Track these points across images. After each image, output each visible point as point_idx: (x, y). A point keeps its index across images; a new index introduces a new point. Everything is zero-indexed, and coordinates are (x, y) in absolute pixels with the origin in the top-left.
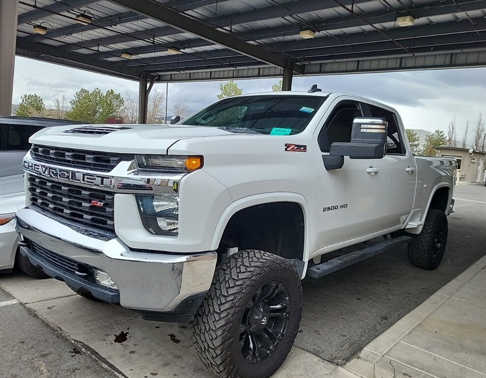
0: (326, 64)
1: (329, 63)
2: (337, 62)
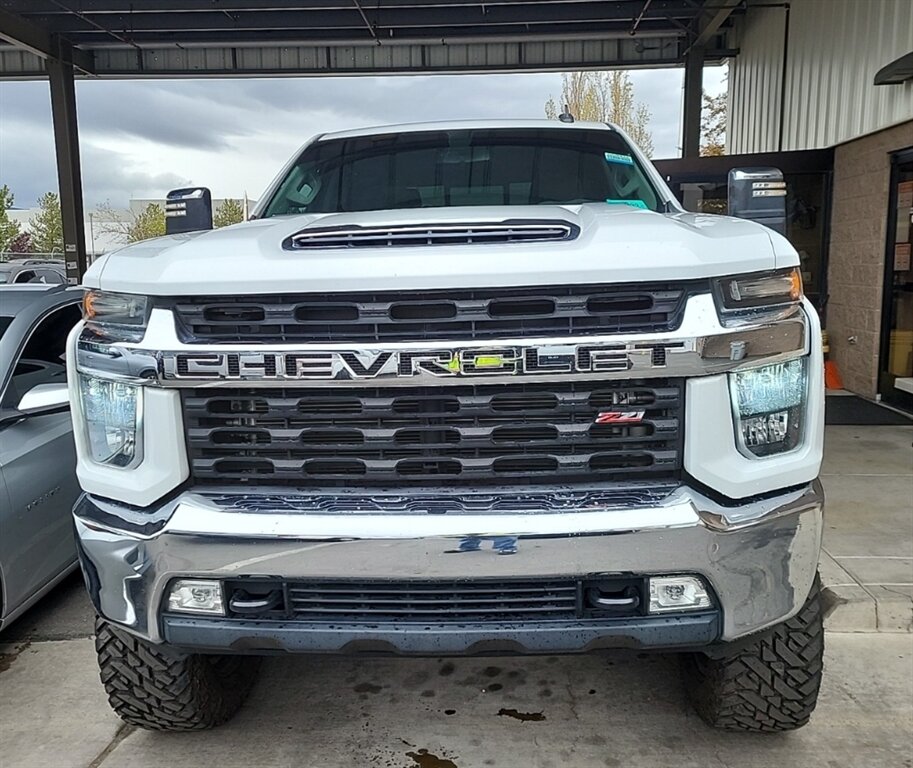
0: (152, 51)
1: (158, 49)
2: (182, 48)
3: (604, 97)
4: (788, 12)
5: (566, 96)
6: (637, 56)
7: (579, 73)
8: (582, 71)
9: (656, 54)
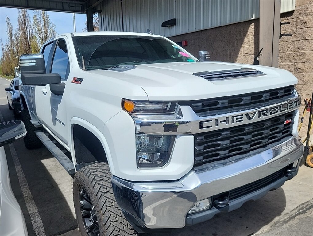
3: (40, 19)
4: (122, 2)
5: (20, 17)
6: (68, 9)
7: (24, 9)
8: (25, 9)
9: (74, 9)
